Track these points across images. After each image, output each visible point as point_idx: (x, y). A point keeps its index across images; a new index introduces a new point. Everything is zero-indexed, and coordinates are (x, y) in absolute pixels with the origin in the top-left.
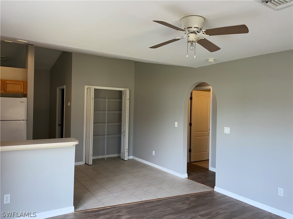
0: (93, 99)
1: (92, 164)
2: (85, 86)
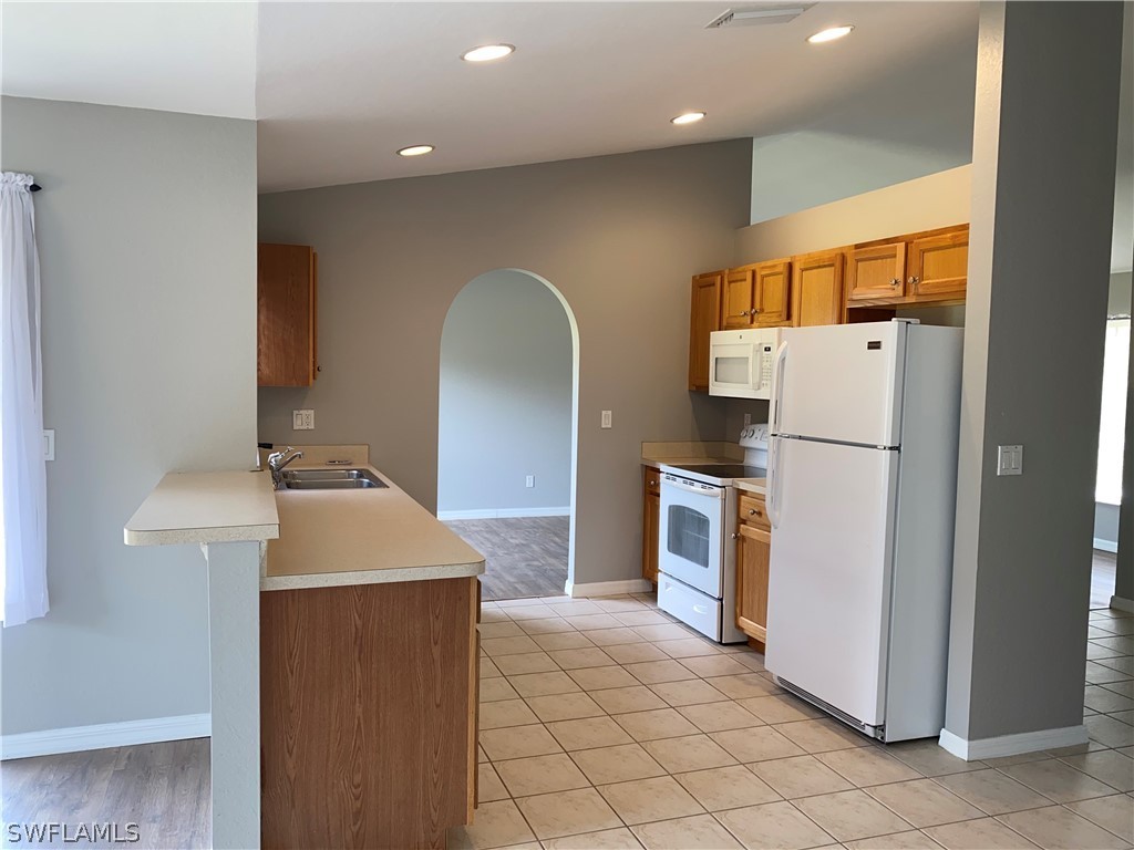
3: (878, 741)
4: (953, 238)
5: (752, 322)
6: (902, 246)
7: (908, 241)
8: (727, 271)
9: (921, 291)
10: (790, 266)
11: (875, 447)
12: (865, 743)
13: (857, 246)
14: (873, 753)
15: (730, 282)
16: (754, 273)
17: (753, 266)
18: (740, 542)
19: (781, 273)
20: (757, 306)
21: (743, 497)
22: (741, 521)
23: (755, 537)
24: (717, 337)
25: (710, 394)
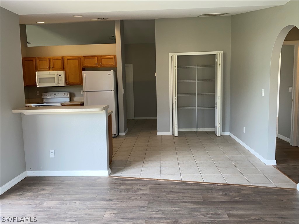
0: (176, 67)
1: (177, 135)
2: (169, 54)
5: (50, 69)
7: (98, 57)
8: (37, 58)
10: (63, 58)
13: (83, 56)
15: (39, 60)
16: (49, 59)
19: (60, 60)
20: (52, 66)
25: (37, 86)
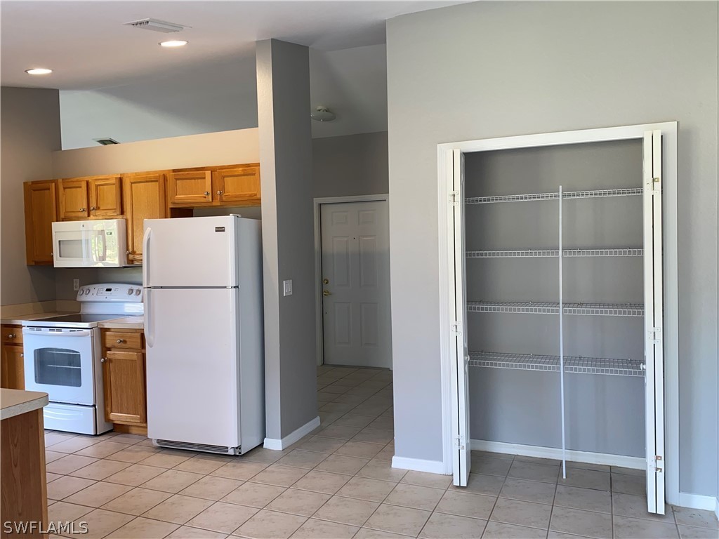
0: (458, 198)
1: (463, 483)
2: (439, 146)
3: (239, 456)
4: (242, 170)
5: (89, 215)
6: (208, 173)
7: (213, 170)
8: (60, 181)
9: (224, 199)
10: (121, 180)
11: (225, 287)
12: (229, 460)
13: (174, 171)
14: (238, 462)
15: (65, 188)
16: (88, 182)
17: (87, 178)
18: (107, 364)
19: (114, 184)
20: (93, 205)
21: (108, 333)
22: (105, 349)
23: (119, 358)
24: (57, 227)
25: (55, 266)
